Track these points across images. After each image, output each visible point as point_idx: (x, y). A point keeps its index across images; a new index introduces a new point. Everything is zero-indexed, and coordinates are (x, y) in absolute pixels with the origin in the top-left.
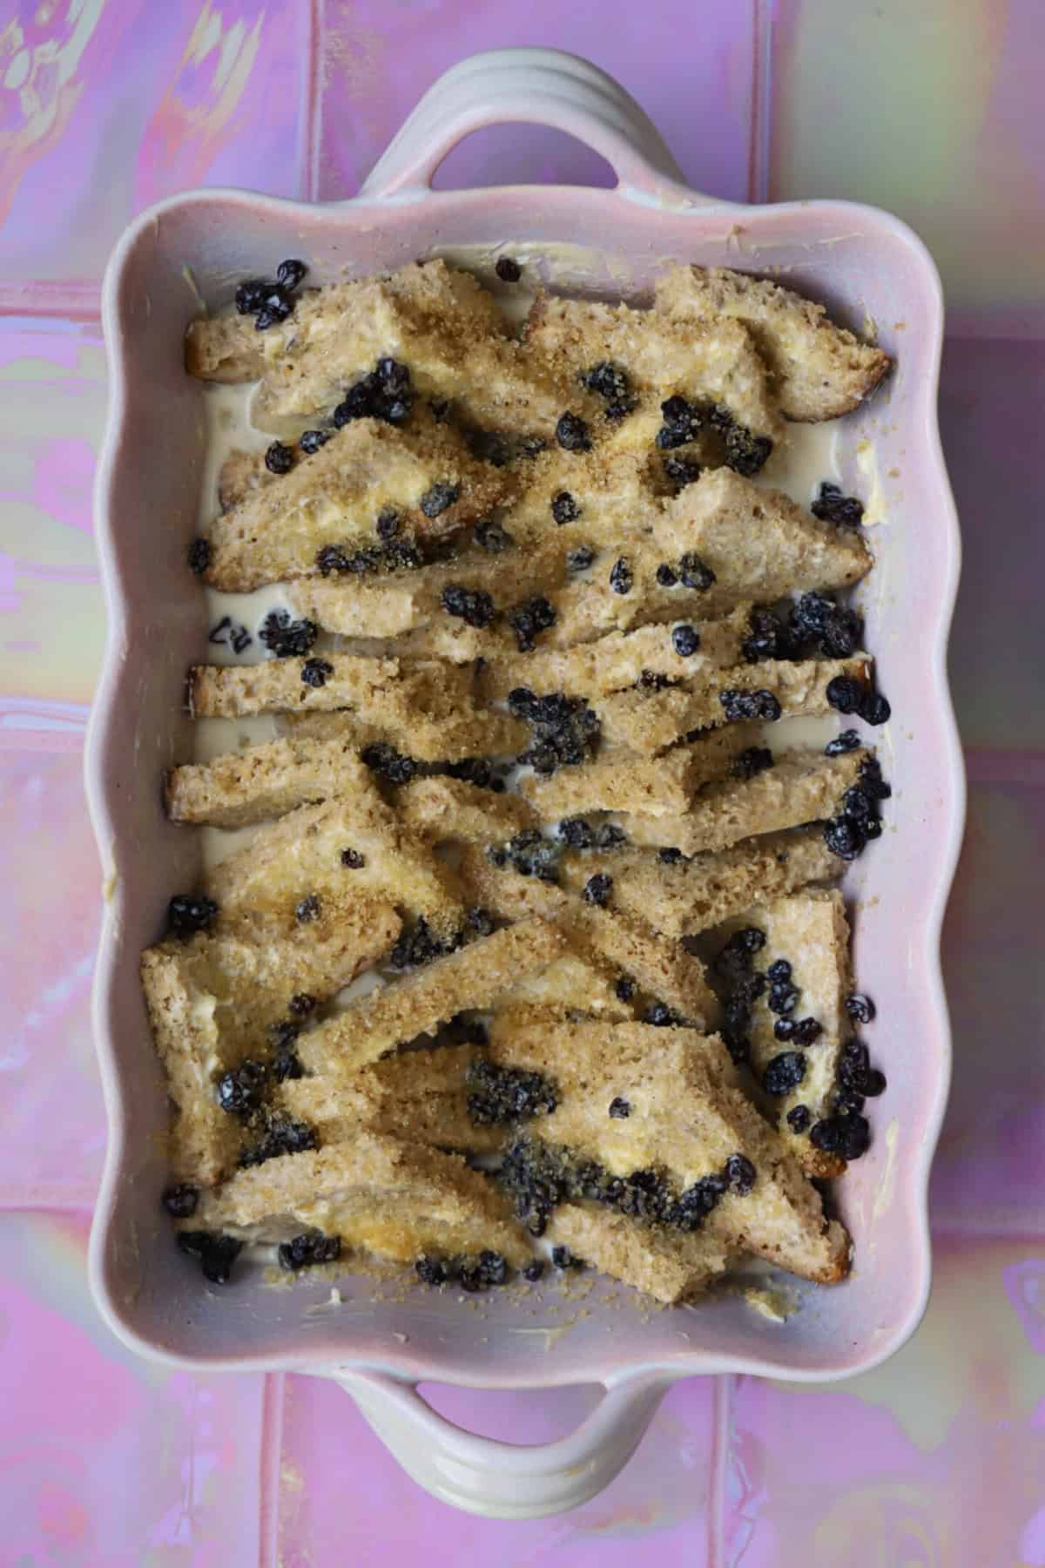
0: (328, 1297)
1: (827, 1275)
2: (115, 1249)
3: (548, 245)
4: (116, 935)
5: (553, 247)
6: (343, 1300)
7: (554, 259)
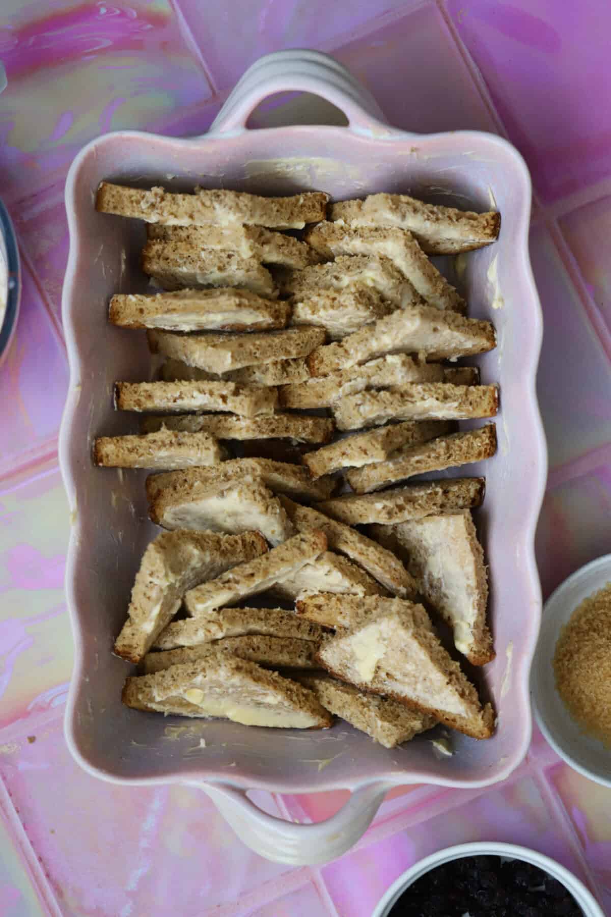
0: (199, 743)
1: (482, 734)
2: (79, 717)
3: (313, 158)
4: (77, 544)
5: (316, 160)
6: (207, 744)
7: (317, 167)
